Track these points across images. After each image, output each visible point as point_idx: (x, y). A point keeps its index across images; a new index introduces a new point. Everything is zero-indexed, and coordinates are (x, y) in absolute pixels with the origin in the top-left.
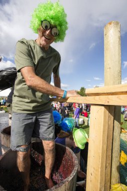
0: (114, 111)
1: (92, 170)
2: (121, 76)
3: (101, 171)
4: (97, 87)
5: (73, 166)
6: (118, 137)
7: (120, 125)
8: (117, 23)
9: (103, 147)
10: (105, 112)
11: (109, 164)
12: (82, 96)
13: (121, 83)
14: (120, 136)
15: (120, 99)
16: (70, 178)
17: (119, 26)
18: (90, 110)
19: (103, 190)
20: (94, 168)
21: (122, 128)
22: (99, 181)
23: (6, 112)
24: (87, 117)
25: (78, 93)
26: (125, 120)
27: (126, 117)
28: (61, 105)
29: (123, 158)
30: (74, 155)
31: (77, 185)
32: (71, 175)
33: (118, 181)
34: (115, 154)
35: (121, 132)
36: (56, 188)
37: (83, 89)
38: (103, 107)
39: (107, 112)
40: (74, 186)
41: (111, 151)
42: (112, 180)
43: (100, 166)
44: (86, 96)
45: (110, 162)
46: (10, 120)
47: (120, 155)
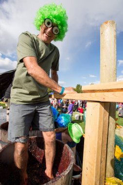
0: (110, 107)
1: (88, 164)
2: (116, 74)
3: (97, 165)
4: (92, 84)
5: (69, 161)
6: (113, 133)
7: (115, 121)
8: (113, 23)
9: (98, 142)
10: (100, 109)
11: (104, 158)
12: (78, 93)
13: (116, 81)
14: (115, 131)
15: (115, 96)
16: (66, 172)
17: (114, 25)
18: (85, 106)
19: (98, 184)
20: (90, 163)
21: (116, 124)
22: (95, 175)
23: (4, 108)
24: (83, 113)
25: (74, 90)
26: (119, 117)
27: (119, 114)
28: (58, 101)
29: (117, 153)
30: (70, 150)
31: (73, 179)
32: (68, 169)
33: (112, 174)
34: (110, 149)
35: (116, 128)
36: (53, 182)
37: (79, 86)
38: (99, 104)
39: (103, 108)
40: (70, 180)
41: (106, 146)
42: (107, 174)
43: (95, 161)
44: (82, 92)
45: (105, 156)
46: (7, 116)
47: (115, 150)
